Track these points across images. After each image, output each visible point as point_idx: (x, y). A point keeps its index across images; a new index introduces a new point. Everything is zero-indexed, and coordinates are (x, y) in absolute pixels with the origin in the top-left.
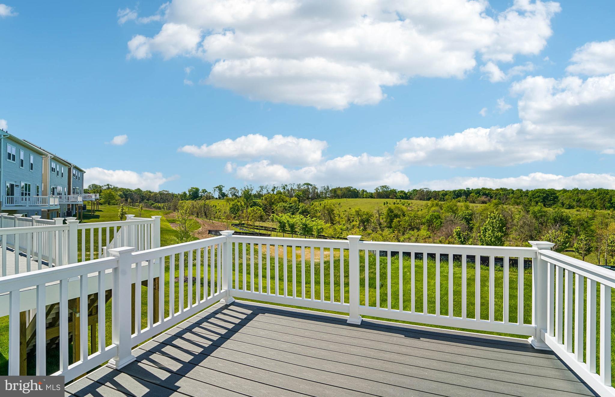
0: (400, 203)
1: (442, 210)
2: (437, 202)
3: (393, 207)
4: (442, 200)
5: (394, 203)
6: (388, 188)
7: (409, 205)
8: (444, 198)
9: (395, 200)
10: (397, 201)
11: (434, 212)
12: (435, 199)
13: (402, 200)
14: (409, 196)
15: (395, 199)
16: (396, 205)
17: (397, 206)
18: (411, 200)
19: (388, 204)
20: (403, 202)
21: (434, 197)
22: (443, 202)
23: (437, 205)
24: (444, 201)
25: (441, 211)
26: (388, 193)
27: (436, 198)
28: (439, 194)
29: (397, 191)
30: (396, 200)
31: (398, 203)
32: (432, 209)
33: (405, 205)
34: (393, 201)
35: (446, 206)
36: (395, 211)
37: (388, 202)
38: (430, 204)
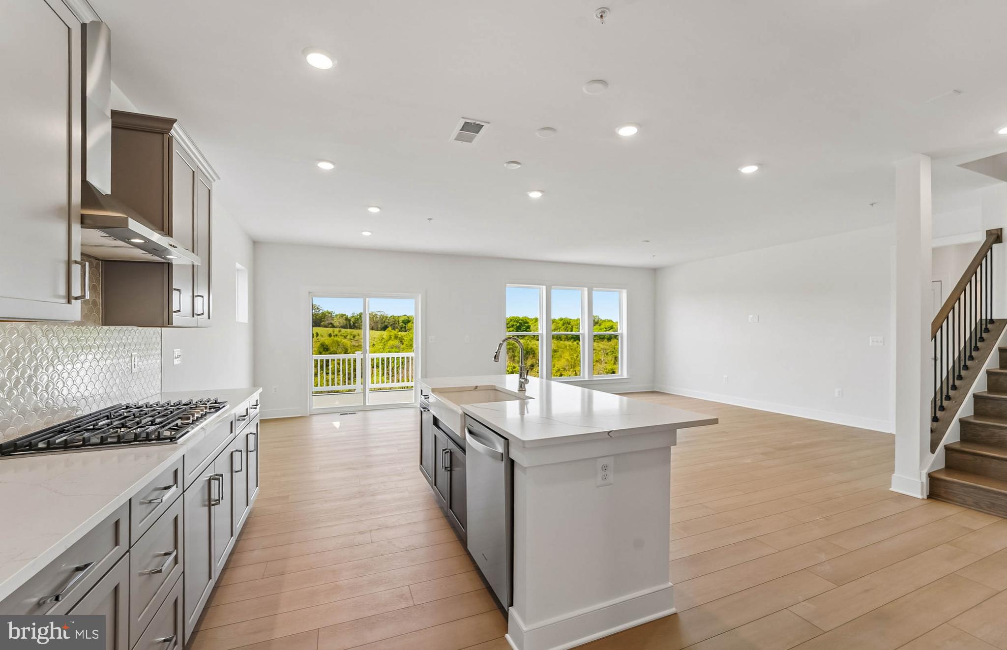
0: (339, 334)
1: (403, 344)
2: (396, 332)
3: (327, 341)
4: (403, 329)
5: (330, 335)
6: (317, 308)
7: (354, 337)
8: (405, 327)
9: (330, 330)
10: (334, 332)
11: (392, 348)
12: (394, 329)
13: (343, 330)
14: (354, 323)
15: (331, 327)
16: (332, 337)
17: (336, 339)
18: (356, 330)
19: (318, 337)
20: (344, 334)
21: (392, 325)
22: (403, 333)
23: (396, 337)
24: (406, 331)
25: (402, 347)
26: (317, 317)
27: (394, 327)
28: (399, 321)
29: (334, 315)
30: (332, 329)
31: (336, 335)
32: (388, 345)
33: (348, 337)
34: (327, 330)
35: (408, 338)
36: (331, 348)
37: (319, 333)
38: (387, 335)
